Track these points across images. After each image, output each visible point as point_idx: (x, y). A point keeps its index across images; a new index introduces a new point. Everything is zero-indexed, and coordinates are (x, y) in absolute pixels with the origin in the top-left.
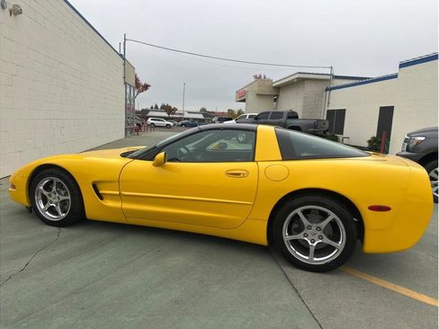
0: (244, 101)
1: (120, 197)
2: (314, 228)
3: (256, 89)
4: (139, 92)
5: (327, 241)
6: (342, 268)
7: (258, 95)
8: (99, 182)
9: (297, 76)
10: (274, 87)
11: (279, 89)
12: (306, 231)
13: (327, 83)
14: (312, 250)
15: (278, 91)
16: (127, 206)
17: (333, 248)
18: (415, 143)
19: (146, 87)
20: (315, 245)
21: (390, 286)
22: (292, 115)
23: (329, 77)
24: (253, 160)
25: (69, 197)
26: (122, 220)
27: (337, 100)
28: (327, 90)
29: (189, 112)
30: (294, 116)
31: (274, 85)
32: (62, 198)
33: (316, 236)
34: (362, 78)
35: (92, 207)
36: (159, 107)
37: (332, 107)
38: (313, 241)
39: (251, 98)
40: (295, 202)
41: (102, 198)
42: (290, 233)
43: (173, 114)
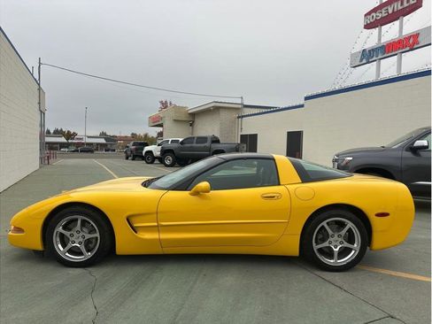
1: (158, 228)
2: (336, 236)
3: (172, 115)
5: (346, 245)
6: (357, 266)
7: (174, 120)
8: (133, 216)
9: (213, 105)
10: (190, 114)
11: (194, 115)
12: (330, 239)
13: (240, 111)
14: (336, 255)
15: (193, 118)
16: (164, 236)
17: (350, 250)
18: (344, 162)
20: (337, 249)
21: (393, 273)
23: (240, 106)
24: (279, 184)
25: (98, 235)
26: (158, 251)
27: (249, 126)
28: (239, 117)
29: (89, 137)
30: (216, 141)
31: (190, 111)
32: (88, 236)
33: (338, 242)
34: (270, 108)
35: (125, 242)
36: (52, 132)
37: (245, 133)
38: (336, 247)
39: (168, 123)
40: (322, 216)
41: (136, 232)
42: (317, 243)
43: (73, 139)
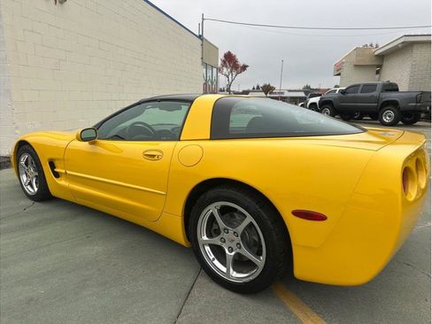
0: (339, 75)
1: (67, 176)
2: (231, 232)
3: (354, 60)
4: (238, 73)
5: (245, 252)
7: (355, 66)
9: (402, 40)
10: (376, 56)
11: (383, 57)
12: (223, 235)
19: (244, 68)
20: (233, 254)
22: (391, 88)
24: (179, 139)
25: (37, 174)
31: (376, 53)
32: (34, 173)
33: (235, 243)
38: (231, 250)
41: (55, 176)
42: (208, 235)
